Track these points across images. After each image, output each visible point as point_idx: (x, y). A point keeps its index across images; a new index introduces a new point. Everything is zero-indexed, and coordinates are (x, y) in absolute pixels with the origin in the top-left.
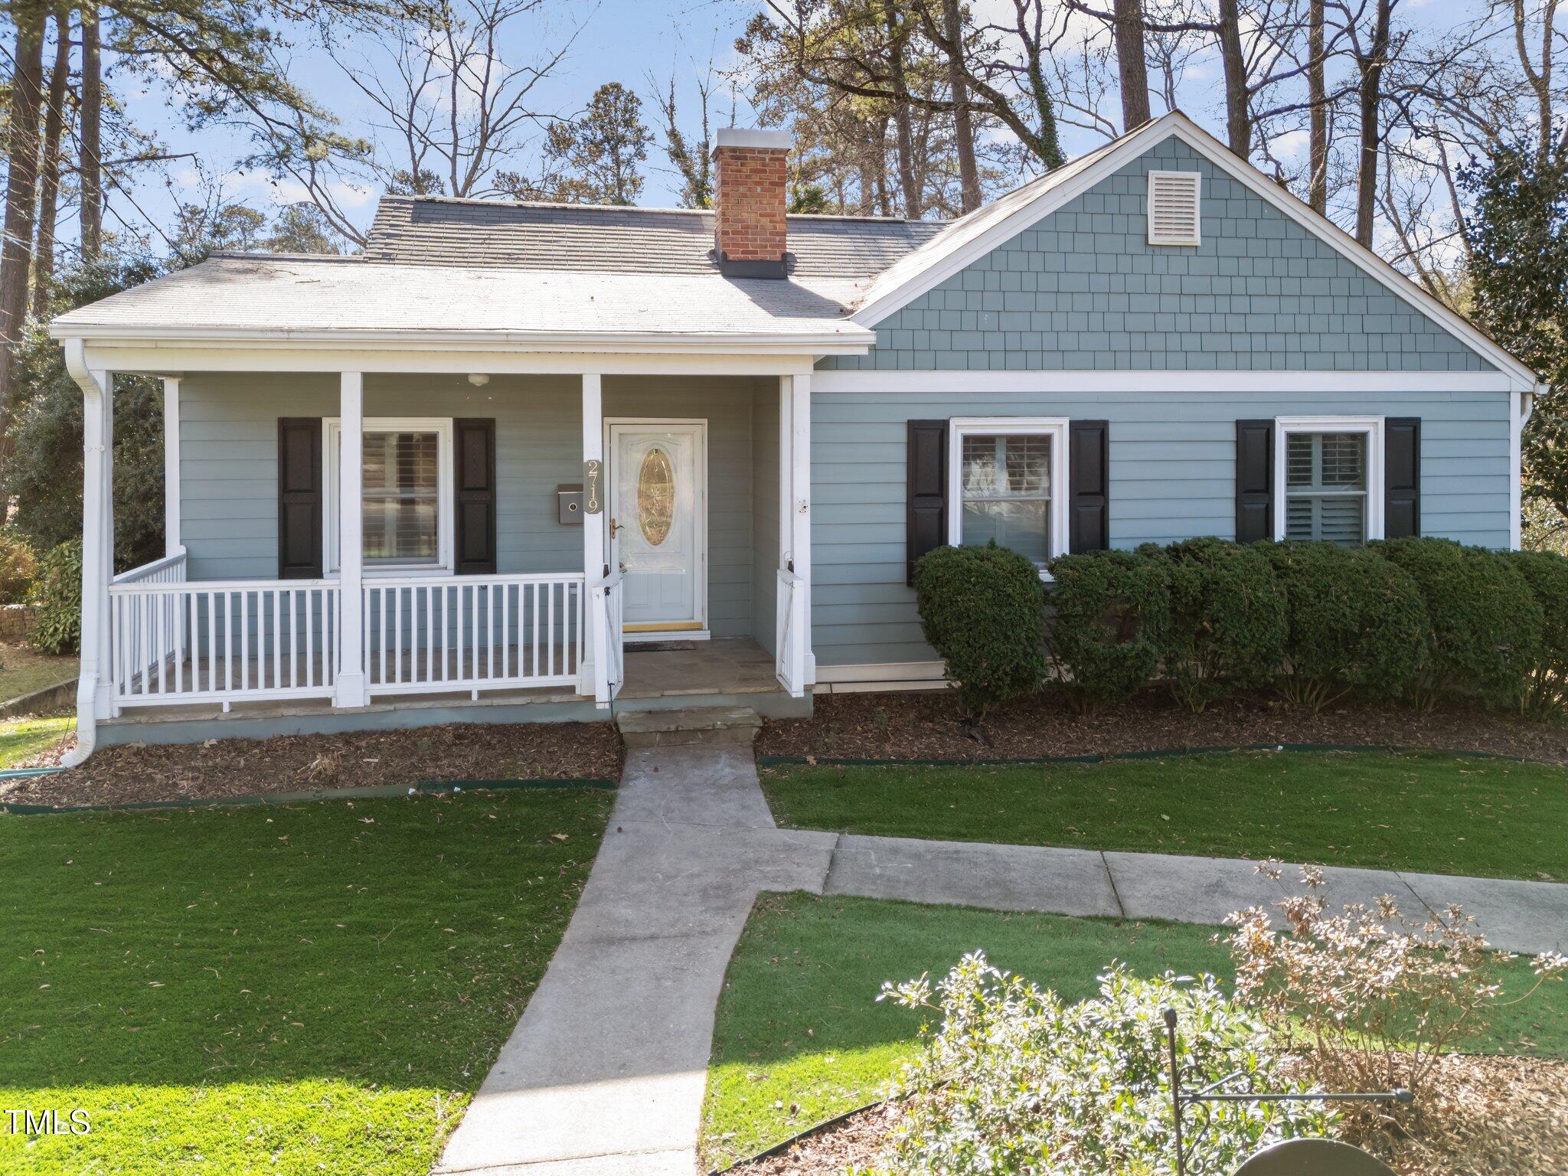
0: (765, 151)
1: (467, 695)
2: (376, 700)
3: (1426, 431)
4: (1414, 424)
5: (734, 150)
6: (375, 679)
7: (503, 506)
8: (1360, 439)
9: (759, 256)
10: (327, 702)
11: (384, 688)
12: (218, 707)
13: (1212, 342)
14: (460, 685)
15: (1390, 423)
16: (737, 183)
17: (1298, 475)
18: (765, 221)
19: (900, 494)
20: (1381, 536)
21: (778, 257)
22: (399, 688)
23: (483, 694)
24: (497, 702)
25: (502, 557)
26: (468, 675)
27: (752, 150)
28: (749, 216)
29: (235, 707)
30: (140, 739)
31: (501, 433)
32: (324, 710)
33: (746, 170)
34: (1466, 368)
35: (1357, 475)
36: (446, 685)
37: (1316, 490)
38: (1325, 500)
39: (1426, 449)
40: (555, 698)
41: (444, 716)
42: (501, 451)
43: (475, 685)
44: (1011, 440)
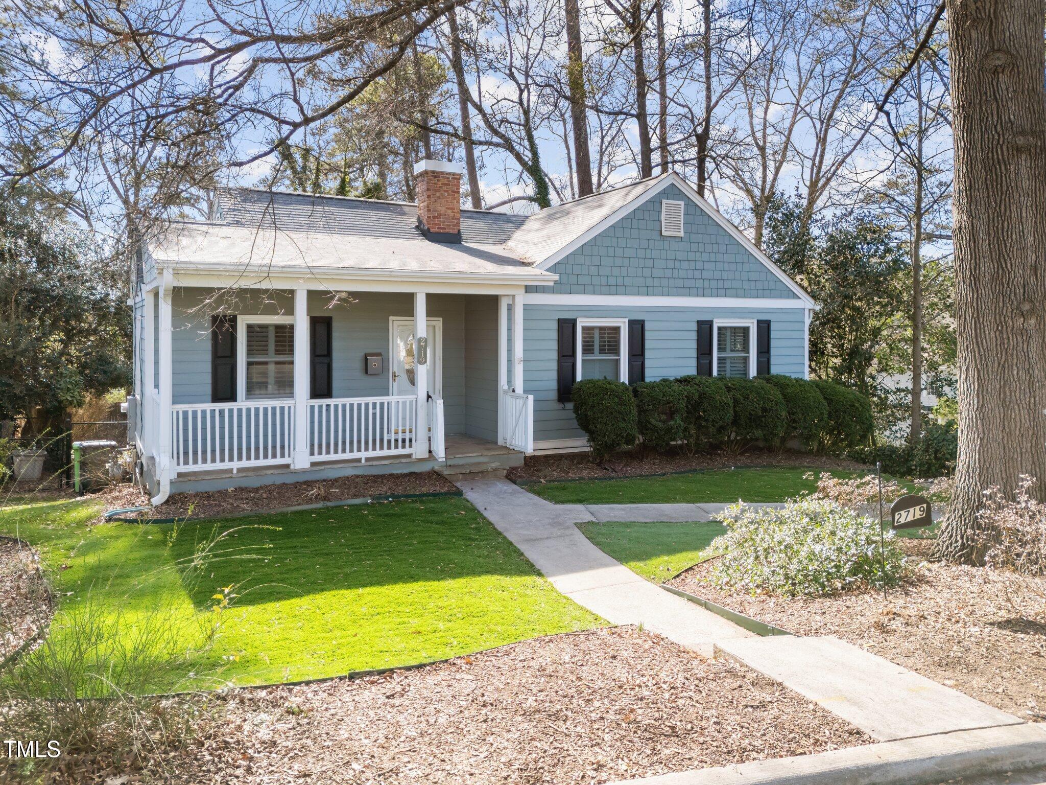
0: (449, 174)
1: (359, 460)
2: (313, 464)
3: (772, 326)
4: (768, 323)
5: (434, 172)
6: (312, 454)
8: (746, 330)
9: (447, 230)
10: (287, 466)
11: (317, 458)
12: (231, 471)
13: (688, 283)
14: (355, 455)
15: (758, 321)
16: (435, 190)
17: (723, 347)
18: (449, 211)
19: (554, 355)
20: (755, 376)
21: (456, 231)
22: (324, 457)
23: (367, 459)
24: (375, 463)
26: (359, 450)
28: (441, 209)
29: (240, 470)
31: (335, 325)
32: (286, 470)
33: (440, 183)
34: (788, 297)
35: (745, 347)
36: (348, 456)
37: (729, 354)
38: (732, 359)
39: (773, 335)
40: (404, 460)
41: (349, 472)
42: (335, 334)
43: (363, 455)
44: (601, 329)
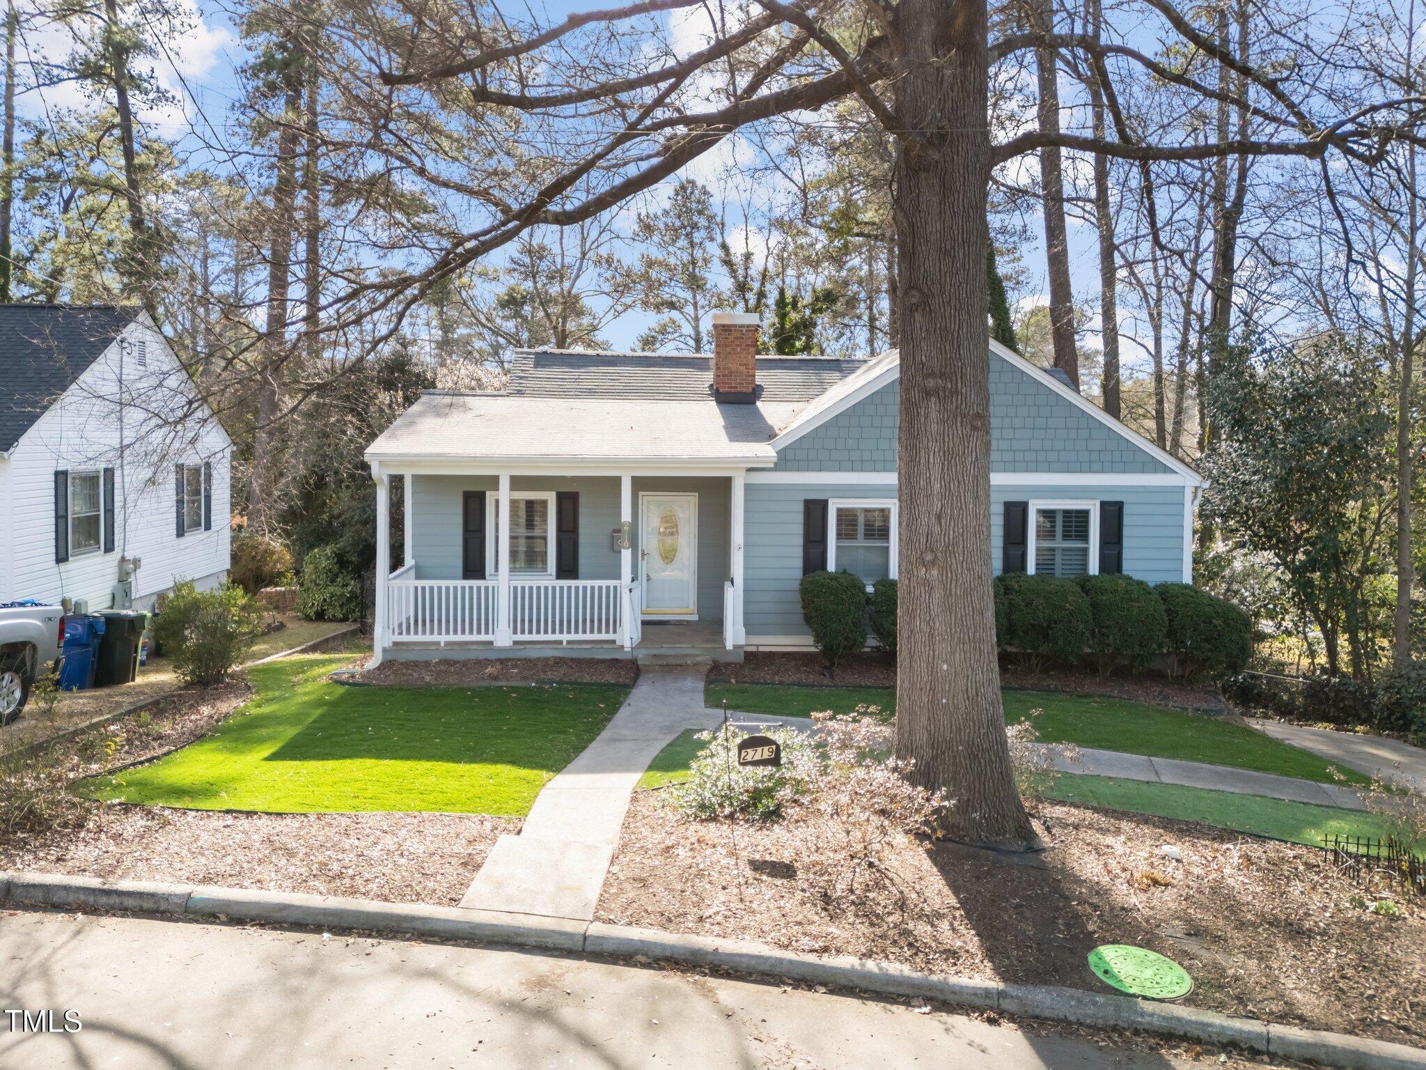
0: (743, 326)
1: (561, 642)
2: (515, 643)
3: (1126, 510)
4: (1120, 505)
5: (724, 326)
6: (515, 632)
7: (583, 540)
8: (1084, 514)
9: (739, 389)
10: (491, 643)
11: (519, 637)
12: (438, 643)
14: (557, 637)
15: (1103, 504)
16: (726, 346)
17: (1046, 533)
18: (743, 368)
19: (799, 540)
20: (1097, 573)
21: (750, 390)
22: (526, 637)
23: (569, 642)
24: (576, 646)
25: (582, 569)
26: (561, 632)
27: (735, 326)
28: (733, 366)
29: (447, 643)
30: (403, 657)
31: (582, 500)
32: (489, 647)
33: (731, 338)
34: (1155, 471)
35: (1084, 535)
36: (550, 637)
37: (1059, 543)
38: (1064, 550)
39: (1127, 520)
40: (606, 646)
41: (549, 653)
42: (583, 511)
43: (565, 637)
44: (867, 511)
